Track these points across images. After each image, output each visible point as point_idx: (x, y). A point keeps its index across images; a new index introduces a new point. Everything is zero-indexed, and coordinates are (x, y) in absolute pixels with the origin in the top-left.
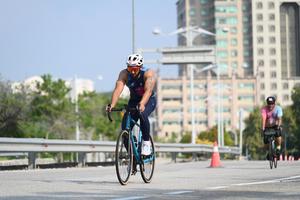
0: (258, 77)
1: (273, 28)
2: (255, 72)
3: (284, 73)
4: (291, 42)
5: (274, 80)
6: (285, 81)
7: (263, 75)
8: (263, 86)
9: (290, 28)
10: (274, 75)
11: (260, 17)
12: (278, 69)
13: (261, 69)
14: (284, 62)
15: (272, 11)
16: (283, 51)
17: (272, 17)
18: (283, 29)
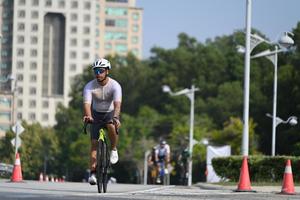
0: (16, 93)
1: (35, 40)
2: (13, 88)
3: (45, 91)
4: (54, 57)
5: (33, 97)
6: (45, 99)
7: (21, 91)
8: (21, 103)
9: (54, 41)
10: (33, 91)
11: (22, 27)
12: (39, 85)
13: (19, 84)
14: (45, 78)
15: (35, 21)
16: (45, 66)
17: (35, 28)
18: (46, 41)
